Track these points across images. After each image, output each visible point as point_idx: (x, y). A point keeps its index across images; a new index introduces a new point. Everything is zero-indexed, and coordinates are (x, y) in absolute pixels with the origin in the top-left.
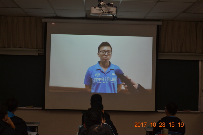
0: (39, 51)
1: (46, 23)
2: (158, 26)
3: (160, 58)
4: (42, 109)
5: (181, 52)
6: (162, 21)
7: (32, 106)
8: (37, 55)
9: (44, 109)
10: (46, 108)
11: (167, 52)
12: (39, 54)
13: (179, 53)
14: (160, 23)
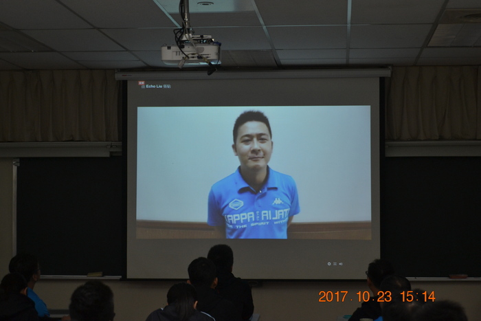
0: (111, 146)
1: (125, 83)
2: (382, 80)
3: (391, 154)
4: (121, 280)
5: (441, 138)
6: (390, 67)
7: (100, 274)
8: (107, 155)
9: (124, 279)
10: (128, 277)
11: (408, 140)
12: (111, 153)
13: (436, 140)
14: (386, 73)
